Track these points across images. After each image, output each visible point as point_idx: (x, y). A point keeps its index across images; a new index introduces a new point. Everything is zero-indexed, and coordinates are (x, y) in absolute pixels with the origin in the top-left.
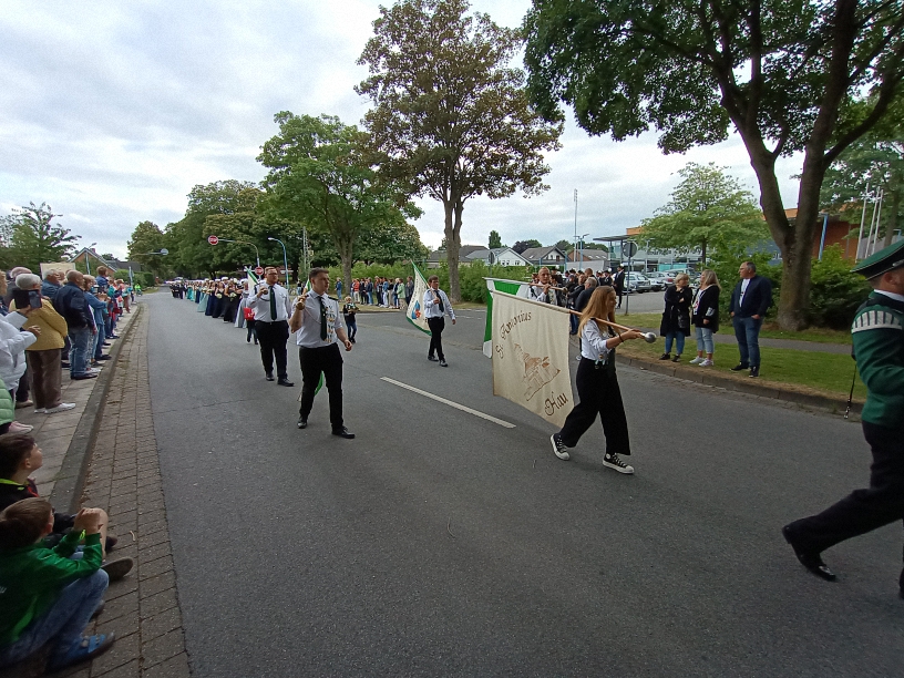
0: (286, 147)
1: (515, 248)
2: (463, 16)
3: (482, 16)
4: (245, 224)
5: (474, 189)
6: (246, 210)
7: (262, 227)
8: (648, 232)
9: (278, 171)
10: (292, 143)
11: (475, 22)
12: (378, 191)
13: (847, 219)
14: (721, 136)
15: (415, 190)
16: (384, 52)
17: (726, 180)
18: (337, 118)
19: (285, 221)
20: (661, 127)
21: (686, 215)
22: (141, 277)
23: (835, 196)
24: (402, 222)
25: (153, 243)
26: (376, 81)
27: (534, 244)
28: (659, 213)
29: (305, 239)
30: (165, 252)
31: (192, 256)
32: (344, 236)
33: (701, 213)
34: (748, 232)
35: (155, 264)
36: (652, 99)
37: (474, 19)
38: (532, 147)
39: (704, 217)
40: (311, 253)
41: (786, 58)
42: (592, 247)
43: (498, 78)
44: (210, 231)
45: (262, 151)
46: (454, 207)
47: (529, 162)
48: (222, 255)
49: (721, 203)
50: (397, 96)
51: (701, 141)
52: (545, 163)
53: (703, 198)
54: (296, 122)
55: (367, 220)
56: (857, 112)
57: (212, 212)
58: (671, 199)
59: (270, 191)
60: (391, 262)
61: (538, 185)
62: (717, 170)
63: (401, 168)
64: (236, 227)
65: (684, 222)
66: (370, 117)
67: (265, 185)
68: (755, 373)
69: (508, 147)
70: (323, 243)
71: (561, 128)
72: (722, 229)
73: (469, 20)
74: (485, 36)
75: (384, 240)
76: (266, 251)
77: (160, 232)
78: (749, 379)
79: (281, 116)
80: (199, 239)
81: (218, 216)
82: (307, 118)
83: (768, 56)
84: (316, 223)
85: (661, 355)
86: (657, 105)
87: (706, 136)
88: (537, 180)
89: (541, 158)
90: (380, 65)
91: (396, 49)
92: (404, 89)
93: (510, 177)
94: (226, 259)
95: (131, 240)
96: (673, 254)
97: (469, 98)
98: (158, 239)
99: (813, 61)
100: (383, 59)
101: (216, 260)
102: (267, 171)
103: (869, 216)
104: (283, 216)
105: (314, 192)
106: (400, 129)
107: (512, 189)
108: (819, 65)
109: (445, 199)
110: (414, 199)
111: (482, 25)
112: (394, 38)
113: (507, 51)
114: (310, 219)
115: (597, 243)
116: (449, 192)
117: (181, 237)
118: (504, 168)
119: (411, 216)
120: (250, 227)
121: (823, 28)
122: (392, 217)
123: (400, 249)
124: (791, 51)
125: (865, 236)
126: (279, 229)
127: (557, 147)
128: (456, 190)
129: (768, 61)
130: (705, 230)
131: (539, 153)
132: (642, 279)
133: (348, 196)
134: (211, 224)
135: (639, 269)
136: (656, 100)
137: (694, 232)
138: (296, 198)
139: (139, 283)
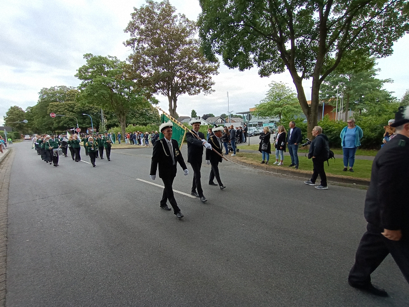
0: (91, 70)
1: (203, 118)
2: (173, 14)
3: (182, 15)
4: (71, 107)
5: (182, 91)
6: (71, 100)
7: (79, 108)
8: (258, 110)
9: (87, 81)
10: (93, 68)
11: (179, 18)
12: (137, 92)
13: (331, 104)
14: (282, 70)
15: (155, 91)
16: (138, 28)
17: (287, 88)
18: (116, 58)
19: (91, 106)
20: (259, 66)
21: (272, 103)
22: (13, 135)
23: (327, 95)
24: (149, 106)
25: (19, 117)
26: (134, 40)
27: (211, 116)
28: (262, 102)
29: (102, 114)
30: (26, 121)
31: (41, 123)
32: (121, 113)
33: (278, 102)
34: (296, 110)
35: (20, 127)
36: (255, 54)
37: (178, 16)
38: (206, 73)
39: (279, 104)
40: (105, 121)
41: (304, 40)
42: (236, 116)
43: (190, 43)
44: (51, 110)
45: (78, 72)
46: (173, 99)
47: (205, 80)
48: (59, 122)
49: (285, 98)
50: (144, 48)
51: (275, 72)
52: (212, 80)
53: (278, 95)
54: (94, 59)
55: (133, 105)
56: (332, 62)
57: (53, 101)
58: (266, 96)
59: (82, 91)
60: (145, 125)
61: (210, 89)
62: (283, 84)
63: (147, 81)
64: (66, 109)
65: (271, 106)
66: (131, 57)
67: (80, 88)
68: (297, 167)
69: (196, 73)
70: (111, 116)
71: (218, 66)
72: (286, 109)
73: (176, 17)
74: (183, 23)
75: (142, 114)
76: (82, 120)
77: (23, 111)
78: (295, 170)
79: (87, 56)
80: (45, 115)
81: (56, 104)
82: (100, 57)
83: (298, 39)
84: (107, 106)
85: (261, 161)
86: (257, 57)
87: (277, 70)
88: (209, 88)
89: (211, 78)
90: (136, 33)
91: (143, 27)
92: (147, 45)
93: (198, 86)
94: (60, 125)
95: (6, 115)
96: (268, 119)
97: (178, 51)
98: (22, 115)
99: (315, 42)
100: (137, 31)
101: (55, 125)
102: (81, 82)
103: (339, 103)
104: (89, 103)
105: (105, 92)
106: (146, 64)
107: (199, 91)
108: (317, 43)
109: (168, 95)
110: (154, 95)
111: (182, 19)
112: (141, 22)
113: (194, 31)
114: (104, 105)
115: (238, 115)
116: (170, 93)
117: (35, 114)
118: (195, 82)
119: (154, 103)
120: (73, 109)
121: (317, 29)
122: (145, 104)
123: (150, 119)
124: (306, 37)
125: (338, 111)
126: (89, 110)
127: (217, 73)
128: (174, 92)
129: (298, 41)
130: (280, 109)
131: (210, 76)
132: (256, 130)
133: (123, 94)
134: (52, 107)
135: (255, 126)
136: (256, 55)
137: (276, 110)
138: (96, 95)
139: (11, 137)
